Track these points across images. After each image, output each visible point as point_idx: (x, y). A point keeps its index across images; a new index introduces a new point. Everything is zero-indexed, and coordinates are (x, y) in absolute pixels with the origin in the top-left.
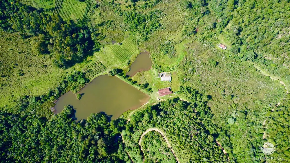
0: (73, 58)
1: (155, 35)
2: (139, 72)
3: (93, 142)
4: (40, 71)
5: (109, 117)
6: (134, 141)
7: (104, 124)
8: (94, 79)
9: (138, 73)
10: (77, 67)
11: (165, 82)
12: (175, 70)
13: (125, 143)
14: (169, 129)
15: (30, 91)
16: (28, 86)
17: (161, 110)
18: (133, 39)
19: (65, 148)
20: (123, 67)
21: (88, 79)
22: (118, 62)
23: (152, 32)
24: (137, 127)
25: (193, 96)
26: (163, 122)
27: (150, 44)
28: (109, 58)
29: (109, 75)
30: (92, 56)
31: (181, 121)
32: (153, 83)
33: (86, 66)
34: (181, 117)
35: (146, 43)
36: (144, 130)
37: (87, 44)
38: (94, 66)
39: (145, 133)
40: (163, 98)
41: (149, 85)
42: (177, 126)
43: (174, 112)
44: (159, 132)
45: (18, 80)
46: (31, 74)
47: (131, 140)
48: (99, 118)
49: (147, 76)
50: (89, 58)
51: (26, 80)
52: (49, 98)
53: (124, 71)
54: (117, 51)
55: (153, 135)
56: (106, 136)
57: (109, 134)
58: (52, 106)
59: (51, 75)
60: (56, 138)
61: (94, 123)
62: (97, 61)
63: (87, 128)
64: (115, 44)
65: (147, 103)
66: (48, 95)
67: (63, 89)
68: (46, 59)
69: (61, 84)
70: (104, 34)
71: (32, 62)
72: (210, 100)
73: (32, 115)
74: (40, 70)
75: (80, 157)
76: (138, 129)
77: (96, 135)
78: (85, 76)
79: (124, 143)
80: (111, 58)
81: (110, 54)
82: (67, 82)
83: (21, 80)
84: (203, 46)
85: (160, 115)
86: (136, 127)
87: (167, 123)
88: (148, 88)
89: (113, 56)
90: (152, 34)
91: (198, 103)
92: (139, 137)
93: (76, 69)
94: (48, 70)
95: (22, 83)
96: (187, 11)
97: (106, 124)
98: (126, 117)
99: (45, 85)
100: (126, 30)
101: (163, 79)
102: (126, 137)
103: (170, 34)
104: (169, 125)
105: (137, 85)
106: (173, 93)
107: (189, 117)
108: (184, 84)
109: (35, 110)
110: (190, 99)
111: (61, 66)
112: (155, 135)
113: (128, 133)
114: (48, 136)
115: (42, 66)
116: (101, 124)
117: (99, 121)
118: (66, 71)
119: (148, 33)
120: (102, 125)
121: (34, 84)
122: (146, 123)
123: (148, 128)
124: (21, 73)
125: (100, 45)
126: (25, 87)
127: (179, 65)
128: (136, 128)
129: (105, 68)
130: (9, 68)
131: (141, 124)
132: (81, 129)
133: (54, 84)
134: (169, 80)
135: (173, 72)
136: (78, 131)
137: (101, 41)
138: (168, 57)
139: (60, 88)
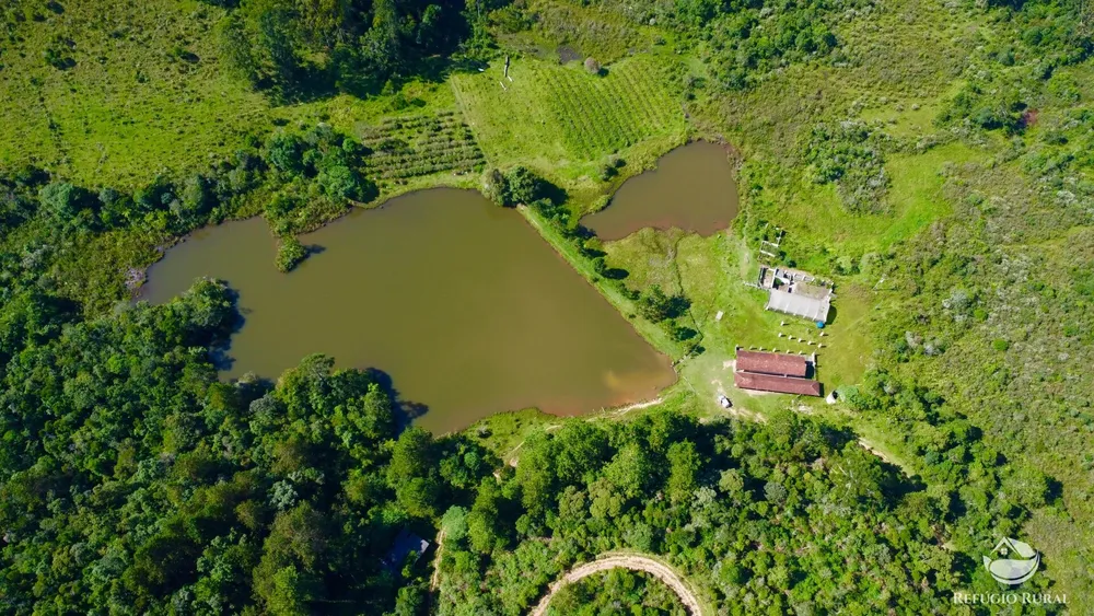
0: (337, 61)
1: (793, 81)
2: (655, 229)
3: (244, 512)
4: (155, 72)
5: (406, 413)
6: (499, 602)
7: (358, 437)
8: (404, 195)
9: (647, 232)
10: (340, 114)
11: (791, 319)
12: (862, 278)
13: (442, 591)
14: (749, 598)
15: (65, 152)
16: (66, 123)
17: (726, 462)
18: (668, 67)
19: (81, 491)
20: (575, 178)
21: (373, 183)
22: (559, 147)
23: (783, 61)
24: (548, 514)
25: (950, 446)
26: (721, 535)
27: (755, 112)
28: (521, 119)
29: (487, 195)
30: (435, 85)
31: (844, 570)
32: (717, 306)
33: (387, 118)
34: (846, 545)
35: (735, 101)
36: (581, 549)
37: (430, 18)
38: (426, 131)
39: (582, 572)
40: (752, 405)
41: (693, 309)
42: (813, 598)
43: (812, 502)
44: (675, 594)
45: (34, 81)
46: (107, 74)
47: (482, 586)
48: (347, 395)
49: (695, 260)
50: (415, 88)
51: (70, 94)
52: (138, 213)
53: (572, 202)
54: (571, 98)
55: (632, 601)
56: (345, 511)
57: (369, 505)
58: (138, 262)
59: (197, 110)
60: (67, 423)
61: (307, 411)
62: (451, 114)
63: (253, 427)
64: (572, 65)
65: (646, 405)
66: (138, 198)
67: (228, 193)
68: (205, 26)
69: (228, 167)
70: (533, 9)
71: (134, 21)
72: (1052, 509)
73: (22, 269)
74: (157, 70)
75: (128, 577)
76: (548, 533)
77: (289, 481)
78: (365, 165)
79: (437, 592)
80: (528, 120)
81: (527, 102)
82: (264, 167)
83: (46, 89)
84: (1057, 201)
85: (717, 489)
86: (542, 515)
87: (750, 556)
88: (683, 322)
89: (541, 112)
90: (780, 70)
91: (972, 496)
92: (538, 579)
93: (332, 120)
94: (196, 81)
95: (48, 102)
96: (991, 17)
97: (375, 441)
98: (499, 440)
99: (148, 147)
100: (645, 21)
101: (778, 299)
102: (460, 556)
103: (874, 97)
104: (759, 568)
105: (624, 292)
106: (822, 394)
107: (903, 565)
108: (904, 367)
109: (46, 255)
110: (924, 460)
111: (262, 84)
112: (649, 602)
113: (480, 534)
114: (32, 400)
115: (173, 52)
116: (344, 429)
117: (337, 409)
118: (281, 112)
119: (761, 62)
120: (346, 438)
121: (98, 126)
122: (615, 504)
123: (612, 546)
124: (63, 56)
125: (497, 48)
126: (52, 127)
127: (892, 257)
128: (539, 519)
129: (481, 156)
130: (12, 10)
131: (580, 504)
132: (221, 420)
133: (196, 154)
134: (815, 317)
135: (846, 283)
136: (200, 429)
137: (505, 33)
138: (838, 197)
139: (214, 183)
